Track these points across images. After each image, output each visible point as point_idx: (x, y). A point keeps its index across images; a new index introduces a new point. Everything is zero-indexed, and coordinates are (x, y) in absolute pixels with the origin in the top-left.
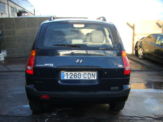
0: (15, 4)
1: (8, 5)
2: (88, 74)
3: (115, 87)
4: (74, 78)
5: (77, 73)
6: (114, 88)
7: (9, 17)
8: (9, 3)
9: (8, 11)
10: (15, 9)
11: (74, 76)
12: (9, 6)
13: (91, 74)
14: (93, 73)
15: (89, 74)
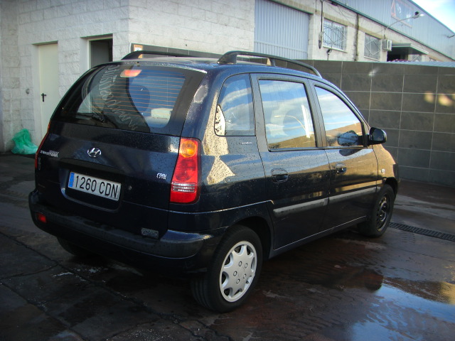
0: (385, 27)
1: (357, 28)
2: (108, 184)
3: (151, 231)
4: (85, 190)
5: (92, 179)
6: (148, 230)
7: (355, 60)
8: (360, 25)
9: (356, 46)
10: (381, 41)
11: (87, 184)
12: (359, 32)
13: (112, 185)
14: (116, 185)
15: (109, 186)
